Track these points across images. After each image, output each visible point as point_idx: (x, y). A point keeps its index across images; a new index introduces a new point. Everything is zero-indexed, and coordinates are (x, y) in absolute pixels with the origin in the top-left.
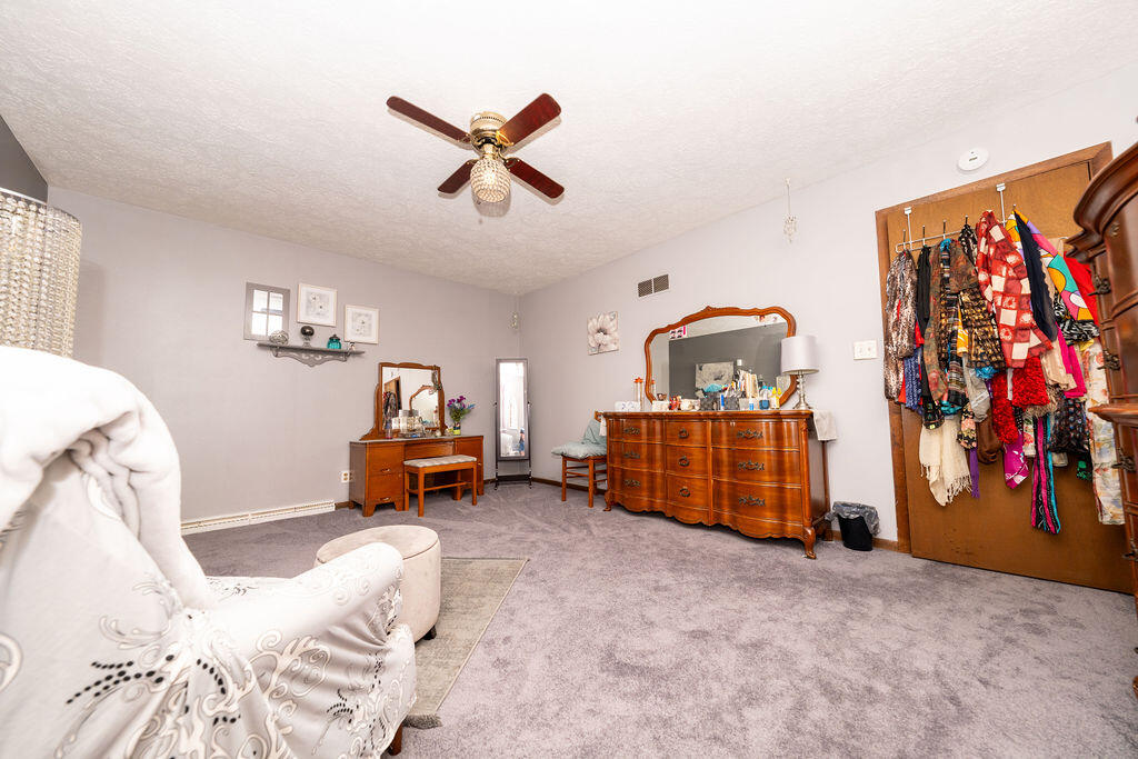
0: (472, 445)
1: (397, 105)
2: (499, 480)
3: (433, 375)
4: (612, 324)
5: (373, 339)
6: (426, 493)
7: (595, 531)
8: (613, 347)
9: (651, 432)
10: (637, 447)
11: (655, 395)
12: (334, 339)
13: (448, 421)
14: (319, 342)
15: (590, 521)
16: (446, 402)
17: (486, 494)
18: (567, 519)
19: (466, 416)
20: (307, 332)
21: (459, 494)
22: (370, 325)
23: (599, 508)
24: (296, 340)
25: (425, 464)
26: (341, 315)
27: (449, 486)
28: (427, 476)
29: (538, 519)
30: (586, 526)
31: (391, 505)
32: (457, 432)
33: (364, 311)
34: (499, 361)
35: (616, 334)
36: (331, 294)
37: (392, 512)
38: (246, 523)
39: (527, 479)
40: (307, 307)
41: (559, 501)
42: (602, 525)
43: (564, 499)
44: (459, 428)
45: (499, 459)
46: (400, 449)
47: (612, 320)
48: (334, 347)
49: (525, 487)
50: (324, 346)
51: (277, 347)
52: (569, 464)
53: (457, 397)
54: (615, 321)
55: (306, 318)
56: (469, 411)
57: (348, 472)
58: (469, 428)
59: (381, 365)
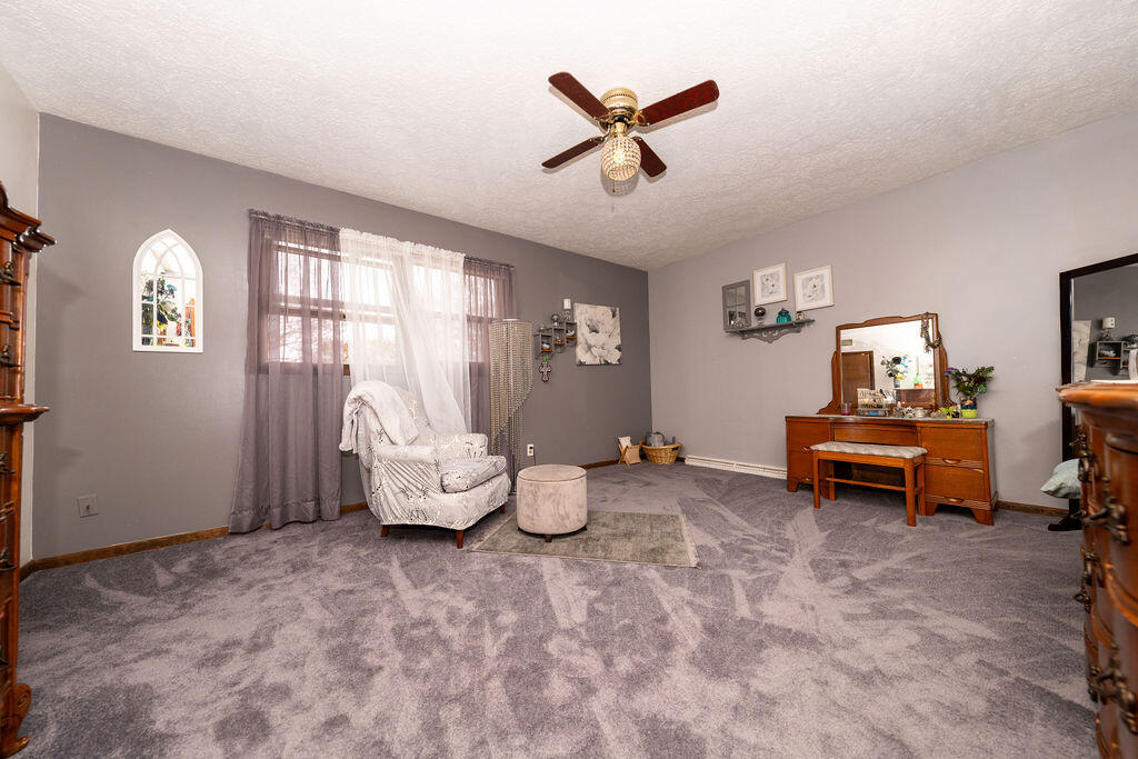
1: (552, 164)
3: (925, 329)
5: (827, 301)
12: (783, 313)
14: (770, 320)
20: (760, 313)
22: (823, 286)
24: (755, 323)
26: (790, 286)
33: (813, 274)
34: (1067, 278)
36: (781, 270)
38: (731, 469)
40: (762, 290)
44: (974, 406)
46: (825, 427)
48: (785, 321)
50: (776, 322)
51: (743, 332)
55: (760, 300)
59: (839, 329)
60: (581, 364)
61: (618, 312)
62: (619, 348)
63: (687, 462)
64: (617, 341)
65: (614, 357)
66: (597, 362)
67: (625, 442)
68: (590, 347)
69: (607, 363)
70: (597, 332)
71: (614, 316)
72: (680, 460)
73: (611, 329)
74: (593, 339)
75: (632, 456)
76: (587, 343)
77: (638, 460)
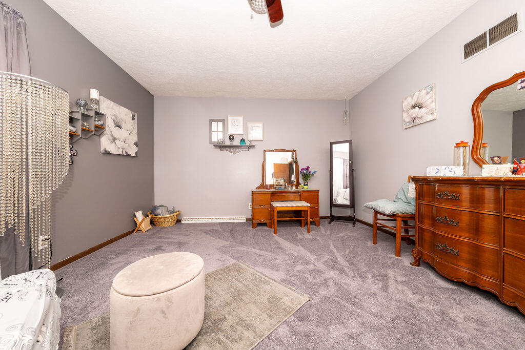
0: (313, 196)
2: (332, 218)
3: (293, 155)
4: (428, 96)
5: (260, 138)
6: (278, 221)
7: (392, 287)
8: (430, 117)
9: (477, 200)
10: (455, 214)
11: (487, 158)
12: (243, 140)
13: (301, 180)
14: (237, 142)
15: (391, 273)
16: (300, 170)
17: (321, 226)
18: (369, 265)
19: (311, 178)
20: (231, 138)
21: (303, 224)
23: (406, 260)
24: (228, 143)
25: (278, 205)
26: (245, 127)
27: (296, 219)
28: (279, 212)
29: (345, 256)
30: (384, 278)
31: (265, 224)
32: (306, 187)
33: (255, 124)
34: (332, 144)
35: (433, 106)
36: (241, 118)
37: (265, 228)
38: (212, 222)
39: (352, 220)
40: (232, 126)
41: (370, 243)
42: (402, 282)
43: (375, 243)
44: (307, 185)
45: (332, 205)
46: (269, 196)
47: (428, 93)
49: (350, 225)
50: (239, 144)
51: (221, 146)
52: (379, 216)
53: (305, 167)
54: (432, 93)
55: (231, 130)
56: (313, 175)
57: (251, 204)
58: (313, 185)
59: (265, 151)
60: (106, 153)
61: (136, 117)
62: (136, 144)
63: (183, 222)
64: (135, 139)
65: (133, 151)
66: (120, 153)
67: (139, 216)
68: (114, 139)
69: (128, 155)
70: (120, 127)
71: (133, 119)
72: (179, 221)
73: (131, 129)
74: (116, 132)
75: (145, 225)
76: (112, 136)
77: (150, 227)
